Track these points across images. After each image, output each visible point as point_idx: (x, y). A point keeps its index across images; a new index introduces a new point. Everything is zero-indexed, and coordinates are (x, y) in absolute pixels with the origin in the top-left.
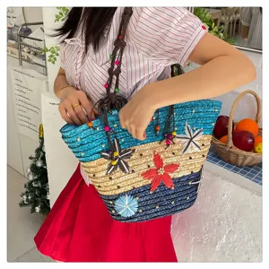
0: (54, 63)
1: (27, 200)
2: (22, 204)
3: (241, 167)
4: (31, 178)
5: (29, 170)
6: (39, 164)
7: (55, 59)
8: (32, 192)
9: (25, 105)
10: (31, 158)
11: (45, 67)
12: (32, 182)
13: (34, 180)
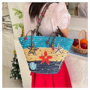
0: (17, 29)
1: (13, 76)
2: (11, 77)
3: (84, 54)
4: (13, 68)
5: (12, 66)
6: (15, 63)
7: (18, 28)
8: (14, 73)
9: (7, 44)
10: (12, 61)
11: (12, 30)
12: (13, 69)
13: (14, 69)
